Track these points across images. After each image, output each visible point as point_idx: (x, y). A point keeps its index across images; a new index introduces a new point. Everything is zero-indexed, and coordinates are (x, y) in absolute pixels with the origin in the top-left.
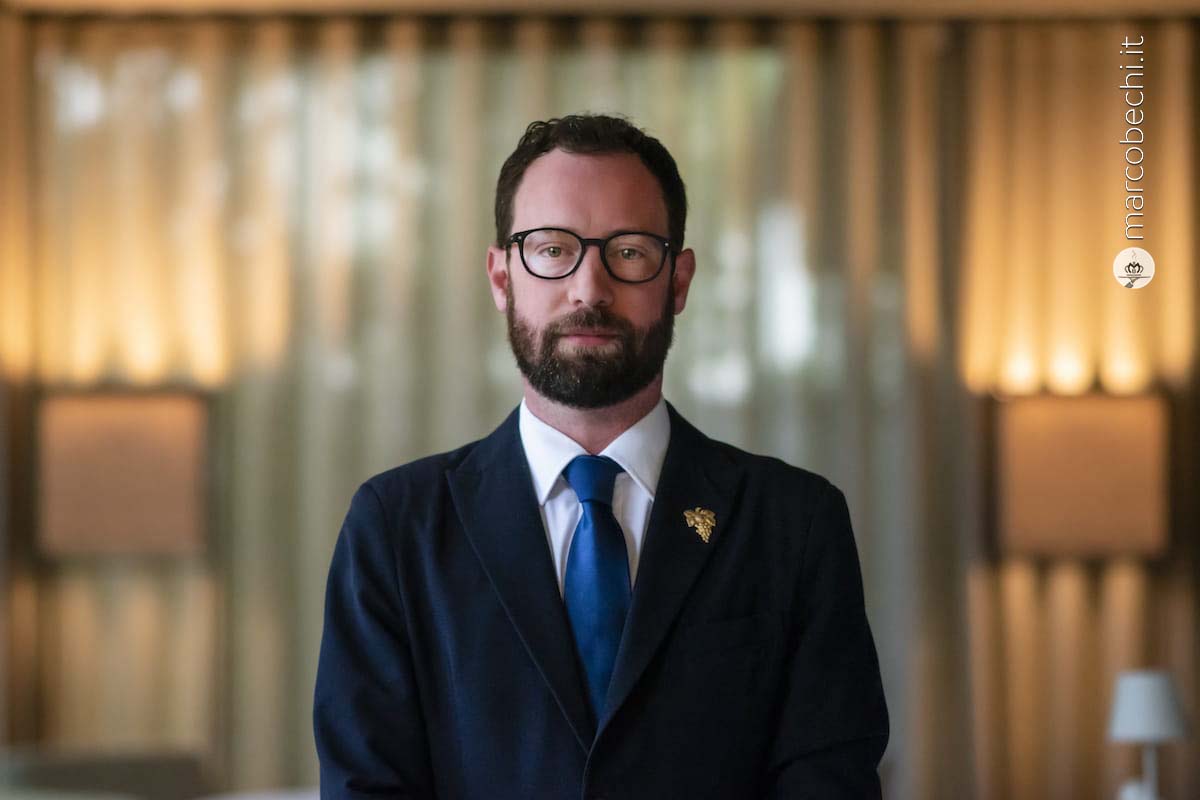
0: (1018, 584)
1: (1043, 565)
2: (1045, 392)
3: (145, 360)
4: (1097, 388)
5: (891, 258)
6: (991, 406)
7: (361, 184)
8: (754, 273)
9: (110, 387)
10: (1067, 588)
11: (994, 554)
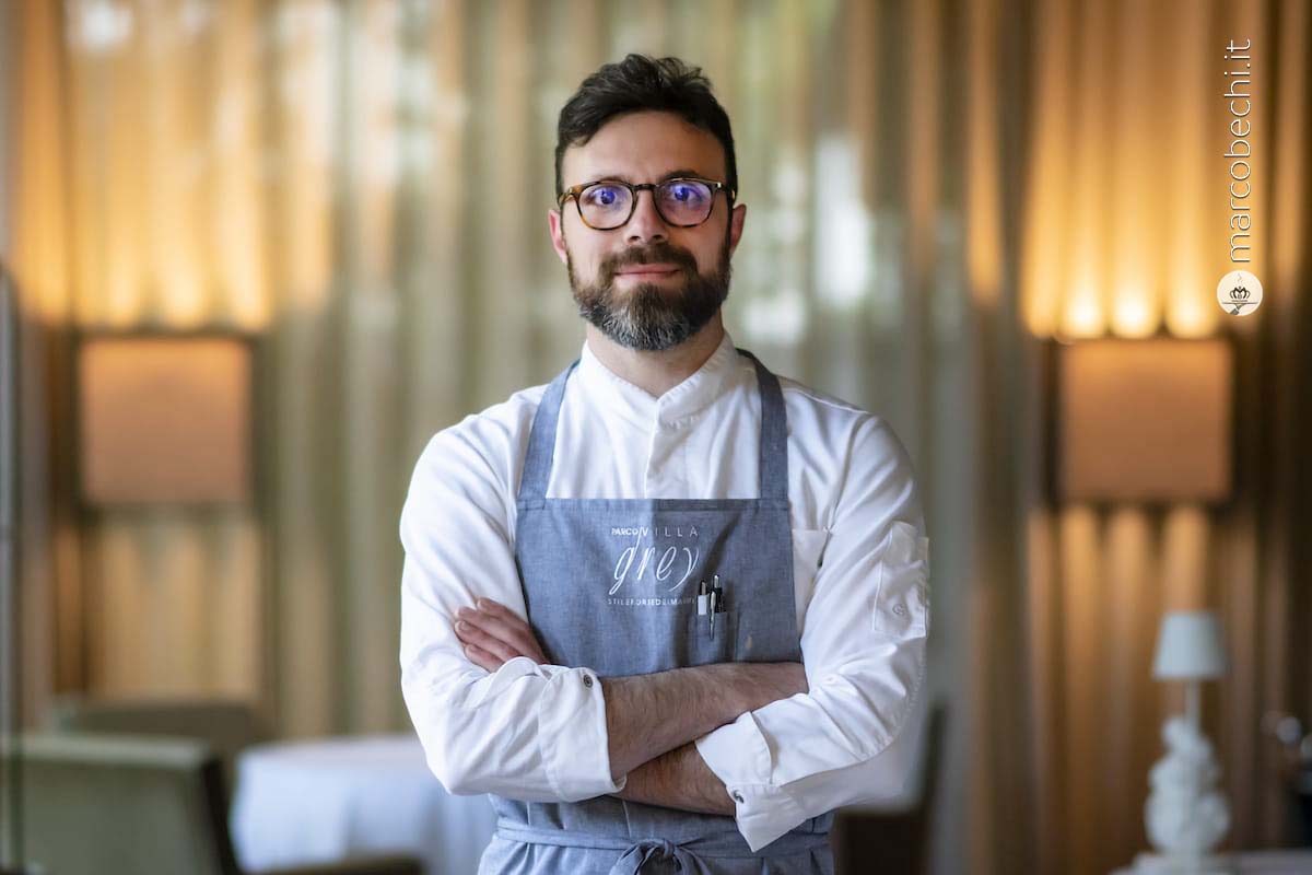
0: (1078, 529)
1: (1104, 511)
2: (1110, 336)
3: (184, 302)
4: (1163, 332)
5: (953, 193)
6: (1053, 350)
7: (405, 117)
8: (810, 206)
9: (148, 331)
10: (1128, 533)
11: (1055, 502)
